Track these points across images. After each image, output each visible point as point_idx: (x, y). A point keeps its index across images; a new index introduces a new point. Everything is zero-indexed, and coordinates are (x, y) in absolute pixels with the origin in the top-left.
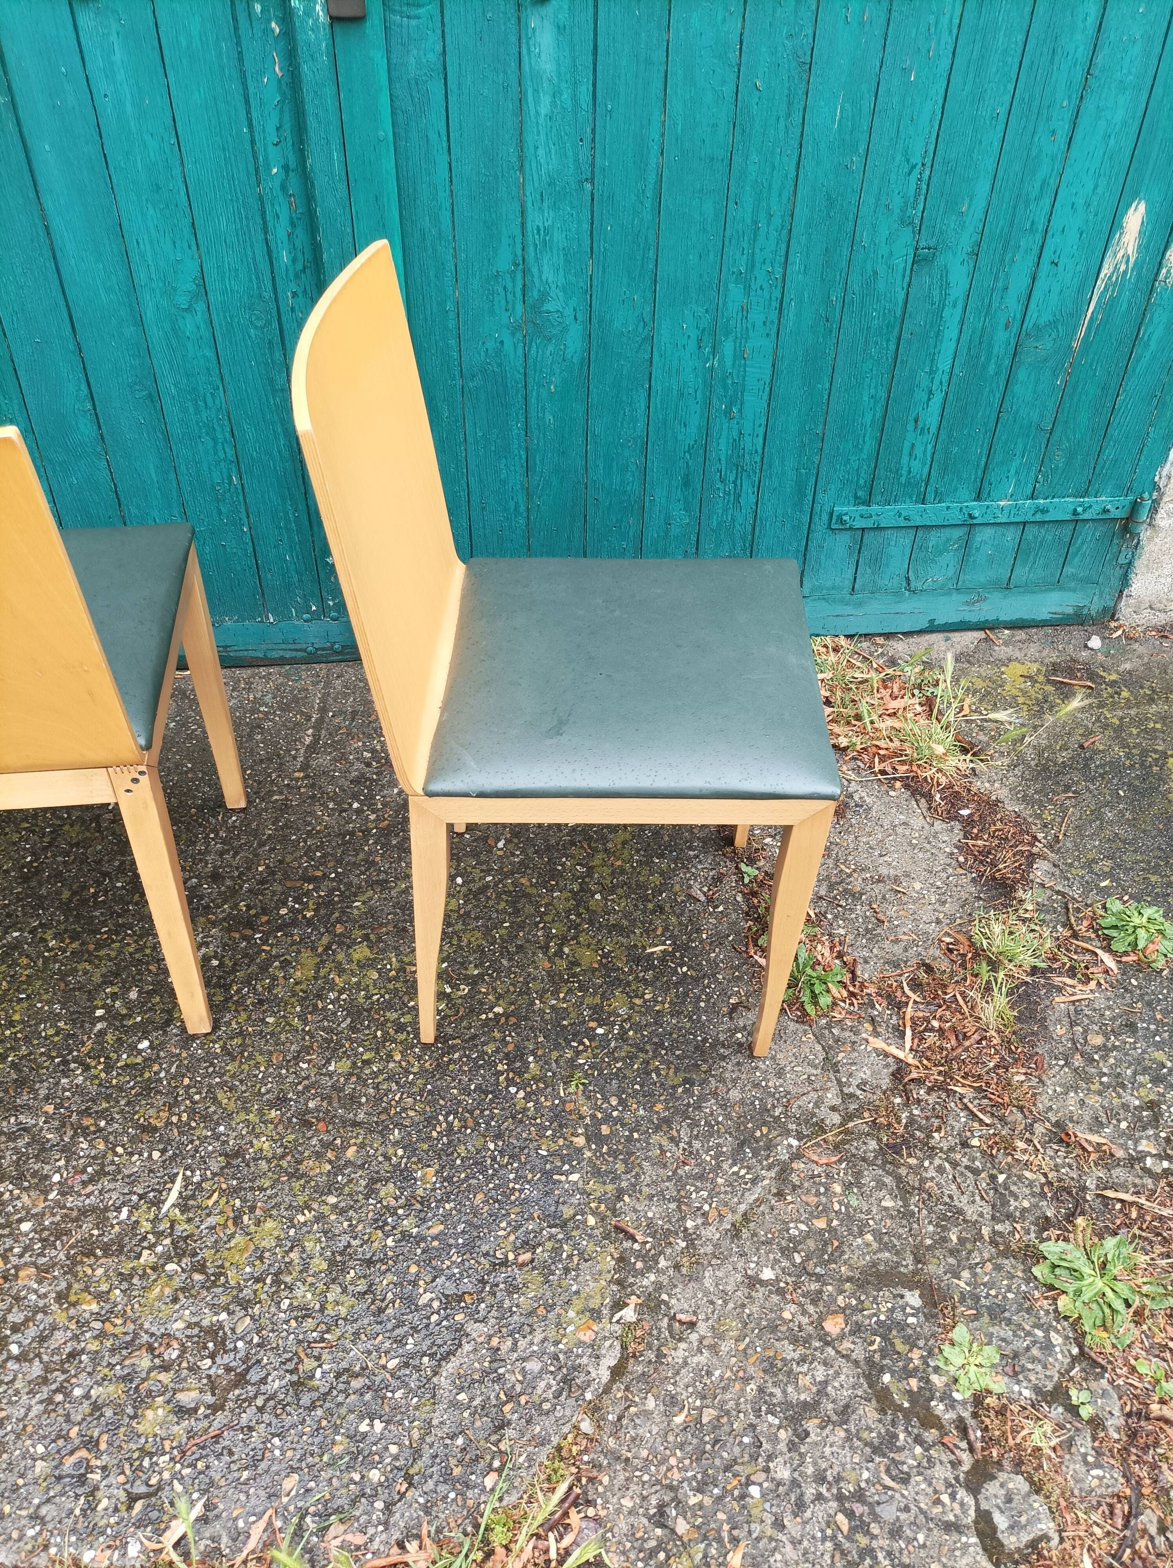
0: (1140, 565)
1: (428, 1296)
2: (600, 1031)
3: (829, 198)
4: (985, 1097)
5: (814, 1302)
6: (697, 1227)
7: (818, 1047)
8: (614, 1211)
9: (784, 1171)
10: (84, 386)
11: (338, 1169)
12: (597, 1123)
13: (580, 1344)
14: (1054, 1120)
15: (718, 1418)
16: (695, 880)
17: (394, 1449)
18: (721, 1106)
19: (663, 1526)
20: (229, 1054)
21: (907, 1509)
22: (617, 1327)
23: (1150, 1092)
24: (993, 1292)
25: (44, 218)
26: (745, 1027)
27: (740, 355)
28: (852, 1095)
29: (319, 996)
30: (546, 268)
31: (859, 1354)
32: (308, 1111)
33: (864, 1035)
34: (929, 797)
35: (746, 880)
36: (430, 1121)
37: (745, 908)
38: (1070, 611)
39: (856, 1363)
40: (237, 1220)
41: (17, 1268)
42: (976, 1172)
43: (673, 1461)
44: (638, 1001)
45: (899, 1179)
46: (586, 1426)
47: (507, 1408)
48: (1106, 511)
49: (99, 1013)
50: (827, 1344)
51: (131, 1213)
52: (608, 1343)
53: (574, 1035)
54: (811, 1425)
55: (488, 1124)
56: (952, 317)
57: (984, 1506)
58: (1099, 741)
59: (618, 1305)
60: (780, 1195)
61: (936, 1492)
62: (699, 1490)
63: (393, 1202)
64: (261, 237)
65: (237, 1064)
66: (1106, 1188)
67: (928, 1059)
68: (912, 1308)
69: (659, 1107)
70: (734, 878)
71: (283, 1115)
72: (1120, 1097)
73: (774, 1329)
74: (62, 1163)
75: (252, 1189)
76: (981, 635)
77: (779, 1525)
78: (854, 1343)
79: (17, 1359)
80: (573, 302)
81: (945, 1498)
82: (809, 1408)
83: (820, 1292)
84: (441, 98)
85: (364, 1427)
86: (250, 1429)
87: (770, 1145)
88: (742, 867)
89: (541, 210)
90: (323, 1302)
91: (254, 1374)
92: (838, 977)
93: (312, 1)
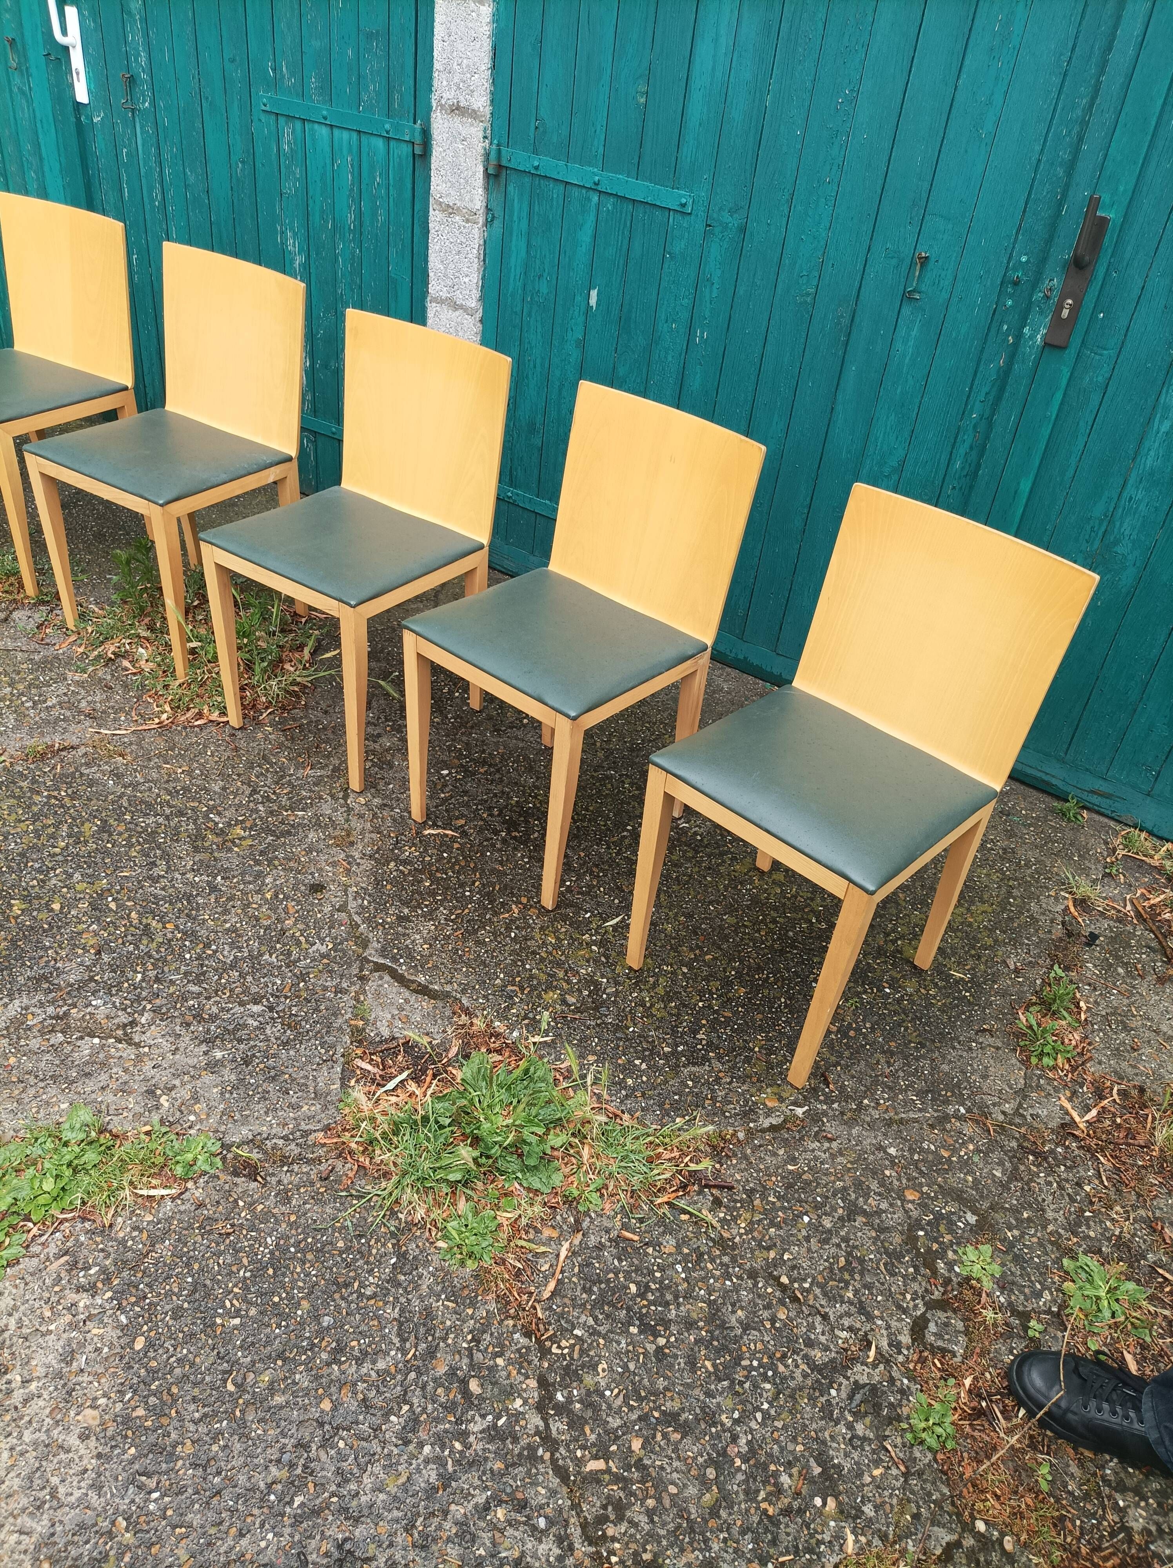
1: (704, 1037)
2: (888, 990)
4: (1118, 1174)
5: (908, 1180)
6: (868, 1106)
7: (1023, 1082)
8: (827, 1069)
9: (946, 1118)
10: (809, 499)
11: (696, 959)
12: (850, 1027)
13: (764, 1104)
14: (1158, 1215)
15: (811, 1181)
16: (1016, 956)
17: (644, 1079)
18: (932, 1067)
19: (749, 1196)
20: (678, 881)
21: (883, 1284)
22: (789, 1113)
24: (1026, 1251)
25: (833, 403)
26: (981, 1043)
28: (1023, 1116)
29: (741, 883)
30: (1125, 525)
31: (915, 1214)
32: (700, 928)
33: (1061, 1095)
35: (1052, 975)
36: (760, 969)
37: (1038, 989)
39: (910, 1217)
41: (531, 906)
42: (1072, 1200)
43: (774, 1179)
44: (923, 991)
45: (1016, 1169)
46: (741, 1135)
47: (707, 1102)
49: (629, 828)
50: (901, 1200)
51: (591, 916)
52: (778, 1114)
53: (871, 983)
54: (860, 1219)
55: (789, 990)
57: (929, 1315)
59: (796, 1103)
60: (932, 1127)
61: (906, 1290)
62: (778, 1198)
63: (714, 990)
64: (949, 449)
65: (679, 887)
66: (1160, 1267)
67: (1094, 1133)
68: (966, 1220)
69: (893, 1044)
70: (1044, 970)
71: (686, 922)
73: (874, 1173)
74: (574, 880)
75: (653, 943)
77: (807, 1239)
78: (916, 1209)
79: (512, 939)
80: (1137, 553)
81: (908, 1297)
82: (864, 1213)
83: (917, 1178)
84: (1097, 403)
85: (637, 1062)
86: (588, 1028)
87: (946, 1102)
88: (1056, 967)
89: (1137, 488)
90: (652, 1005)
91: (603, 1010)
92: (1069, 1055)
93: (1035, 332)
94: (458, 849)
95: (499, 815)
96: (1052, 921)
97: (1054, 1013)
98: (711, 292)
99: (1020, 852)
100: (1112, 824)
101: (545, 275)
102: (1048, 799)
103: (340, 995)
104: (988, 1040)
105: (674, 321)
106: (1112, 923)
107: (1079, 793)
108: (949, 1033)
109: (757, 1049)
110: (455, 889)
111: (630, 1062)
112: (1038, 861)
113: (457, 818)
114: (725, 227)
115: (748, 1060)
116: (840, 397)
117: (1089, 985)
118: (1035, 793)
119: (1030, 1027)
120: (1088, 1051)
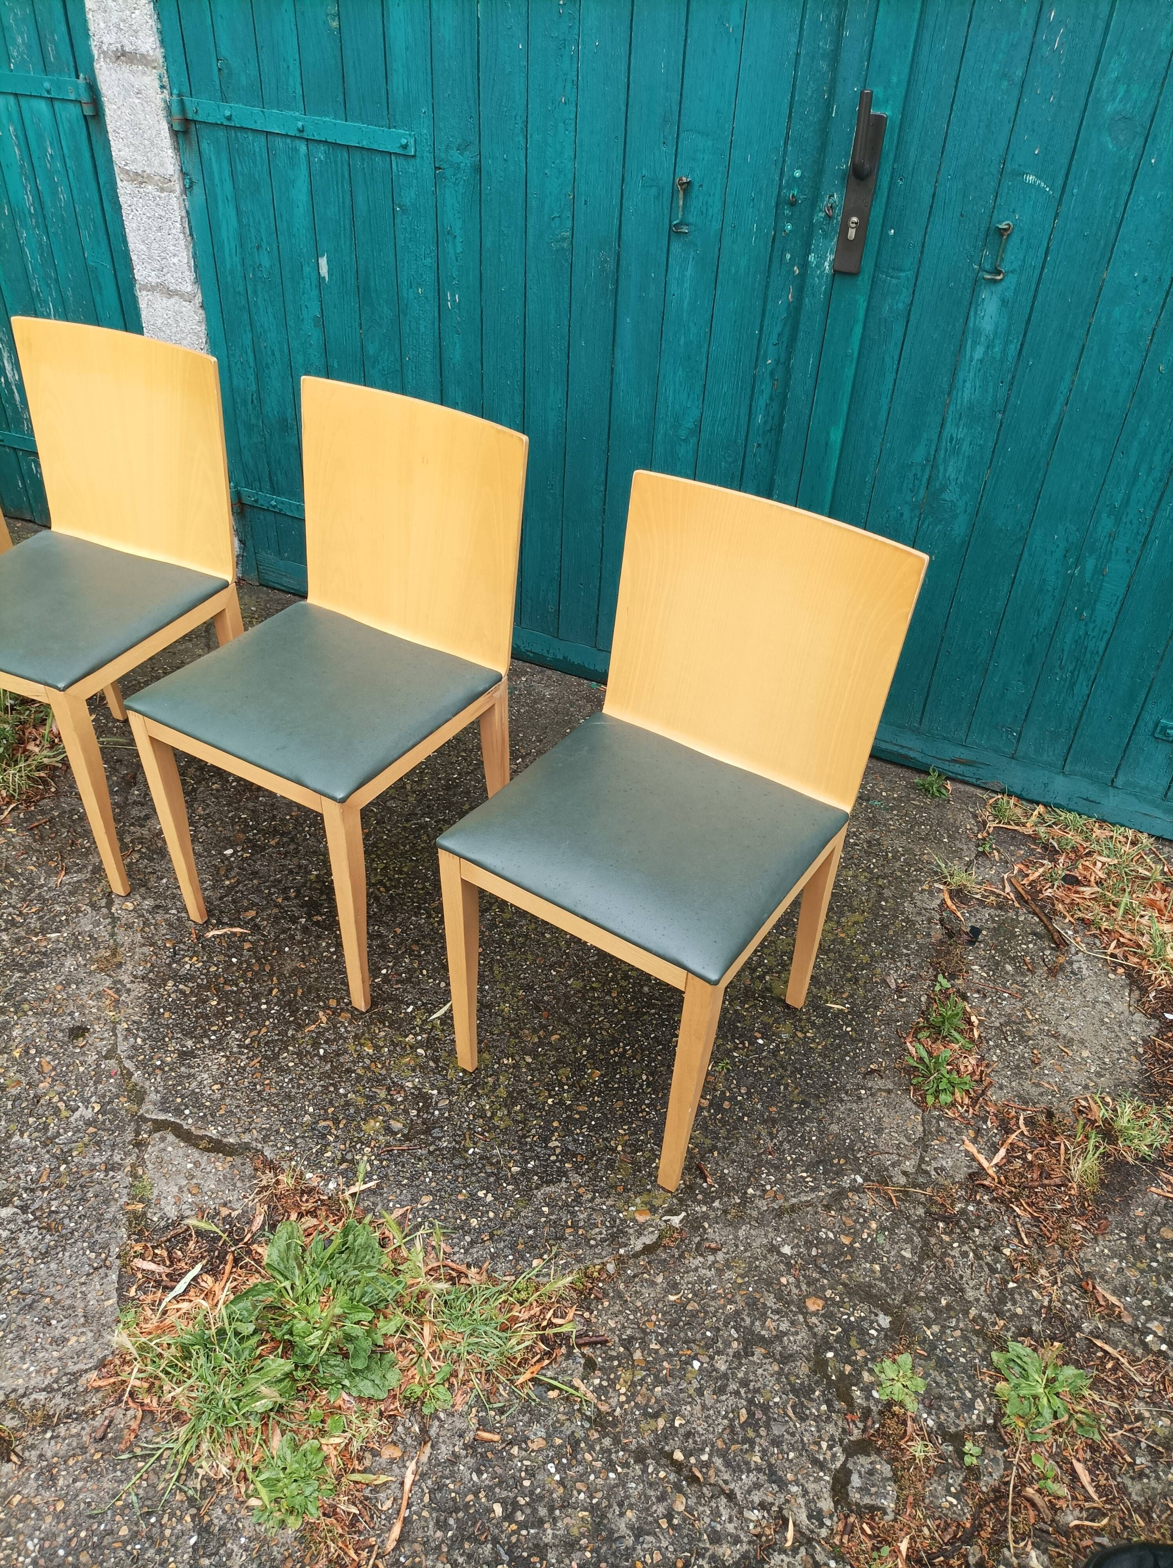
1: (557, 1143)
2: (761, 1041)
4: (1037, 1227)
5: (809, 1284)
6: (754, 1196)
7: (920, 1128)
8: (703, 1157)
9: (841, 1194)
10: (603, 475)
11: (541, 1044)
12: (723, 1097)
13: (634, 1220)
14: (1086, 1270)
15: (698, 1311)
16: (896, 971)
17: (491, 1215)
18: (819, 1131)
19: (627, 1349)
20: (513, 945)
21: (793, 1435)
22: (663, 1224)
24: (949, 1350)
25: (612, 363)
26: (870, 1089)
27: (1099, 572)
28: (927, 1172)
30: (950, 468)
31: (820, 1329)
32: (542, 1001)
33: (964, 1137)
34: (1144, 991)
35: (937, 988)
36: (614, 1042)
37: (924, 1008)
39: (815, 1335)
41: (342, 1010)
42: (993, 1271)
43: (654, 1318)
44: (799, 1034)
45: (926, 1243)
46: (611, 1268)
47: (568, 1231)
50: (802, 1313)
51: (413, 1010)
52: (651, 1229)
53: (741, 1036)
54: (759, 1351)
55: (650, 1062)
57: (850, 1465)
59: (671, 1212)
60: (828, 1208)
61: (820, 1437)
62: (661, 1343)
63: (564, 1080)
64: (748, 402)
65: (514, 953)
66: (1097, 1337)
67: (1006, 1178)
68: (879, 1325)
69: (773, 1109)
70: (928, 982)
71: (526, 996)
72: (1159, 1282)
73: (769, 1284)
74: (391, 964)
75: (486, 1030)
77: (700, 1392)
78: (821, 1322)
79: (321, 1058)
80: (966, 498)
81: (824, 1445)
82: (763, 1341)
83: (818, 1280)
84: (900, 334)
85: (481, 1194)
86: (420, 1160)
87: (840, 1173)
88: (940, 977)
89: (958, 426)
90: (494, 1114)
91: (436, 1132)
92: (967, 1087)
93: (822, 258)
94: (249, 950)
95: (296, 897)
96: (930, 921)
97: (944, 1037)
98: (455, 246)
99: (886, 842)
100: (978, 792)
101: (264, 245)
102: (907, 774)
103: (111, 1173)
104: (877, 1083)
105: (419, 285)
106: (993, 912)
107: (940, 764)
108: (835, 1083)
109: (620, 1148)
110: (249, 1004)
111: (472, 1195)
112: (907, 851)
113: (246, 910)
114: (457, 168)
115: (610, 1165)
116: (618, 355)
117: (978, 992)
118: (893, 769)
119: (921, 1059)
120: (988, 1075)
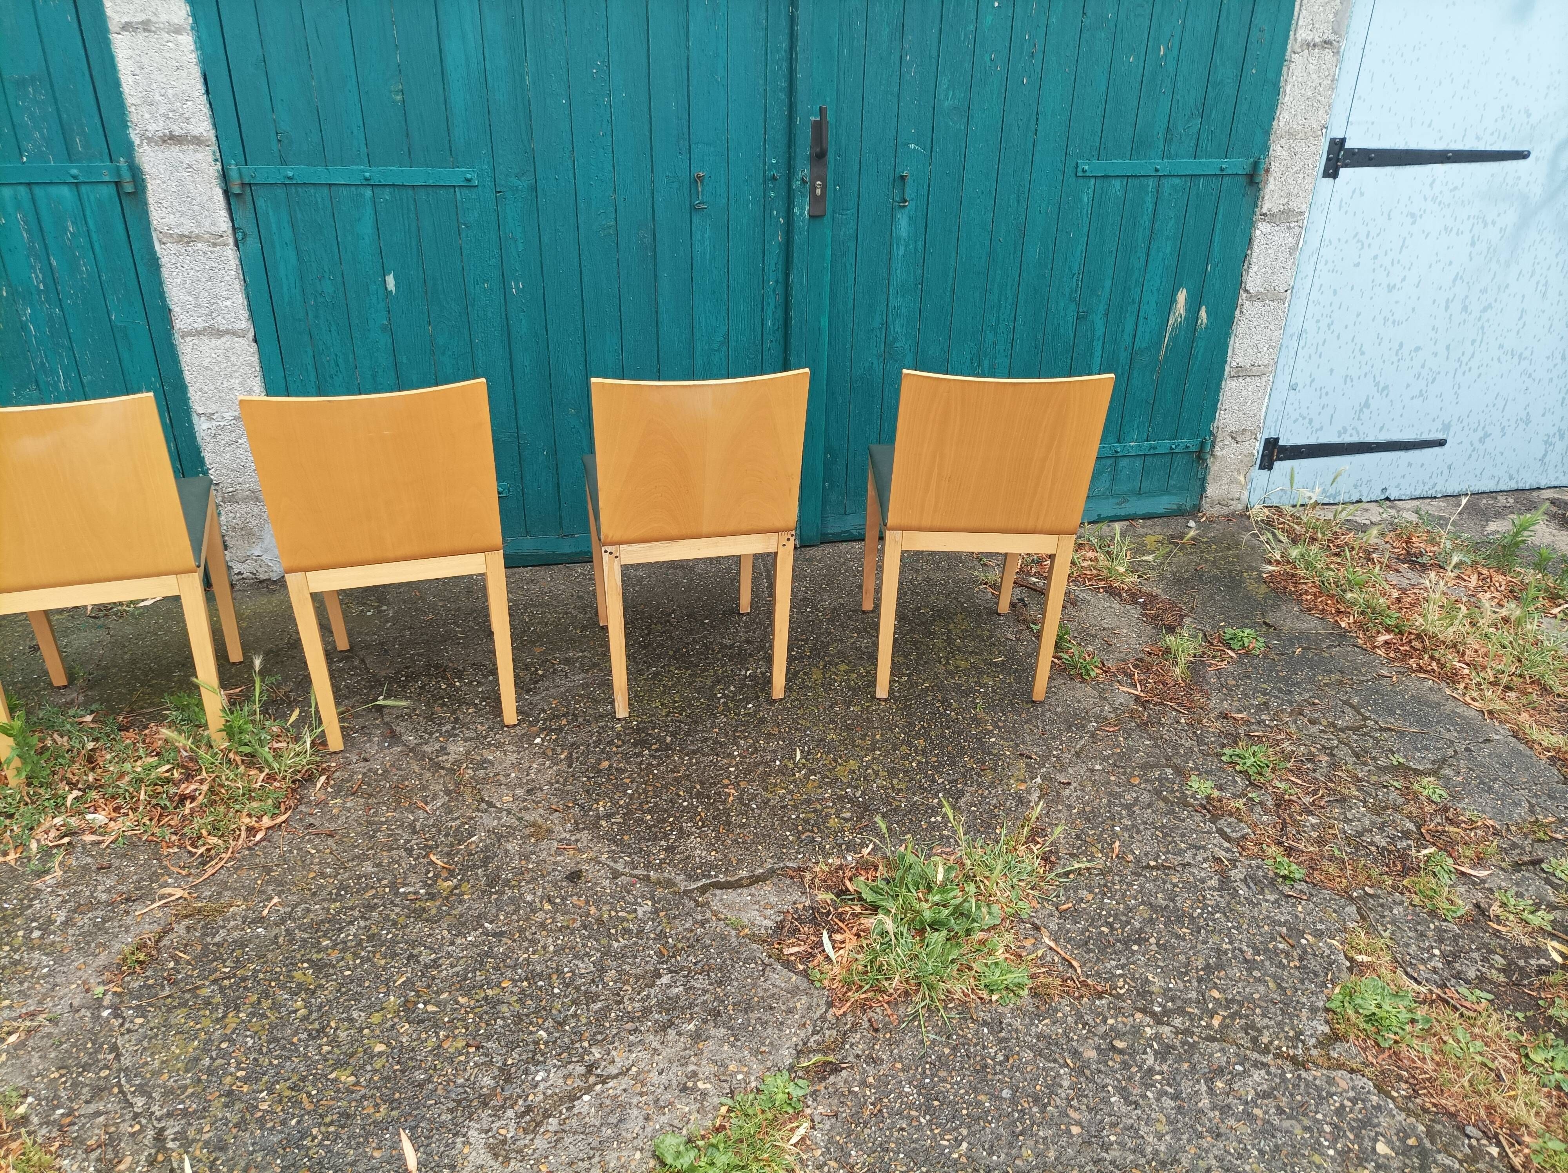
0: (1210, 478)
1: (941, 780)
2: (982, 690)
3: (1035, 289)
4: (1183, 705)
5: (1123, 775)
6: (1059, 754)
8: (1018, 750)
9: (1093, 734)
11: (874, 743)
12: (996, 722)
13: (1020, 790)
14: (1218, 711)
15: (1093, 810)
18: (1054, 714)
21: (1186, 829)
22: (1035, 785)
23: (1262, 699)
24: (1205, 767)
25: (656, 307)
28: (1117, 708)
29: (831, 685)
30: (897, 326)
31: (1149, 788)
32: (849, 725)
33: (1116, 687)
34: (1120, 596)
35: (1035, 631)
36: (912, 725)
38: (1175, 507)
39: (1149, 791)
40: (835, 761)
41: (737, 782)
43: (1077, 822)
44: (996, 679)
45: (1150, 735)
47: (996, 811)
48: (1187, 447)
49: (719, 696)
50: (1135, 786)
51: (781, 762)
52: (1032, 789)
53: (970, 692)
54: (1135, 809)
55: (941, 724)
56: (1098, 345)
57: (1219, 826)
58: (1205, 567)
59: (1033, 778)
60: (1095, 742)
61: (1197, 823)
62: (1092, 830)
63: (908, 752)
64: (760, 314)
65: (802, 711)
67: (1151, 694)
68: (1170, 773)
69: (1023, 716)
70: (1027, 631)
71: (836, 726)
72: (1248, 701)
73: (1108, 783)
74: (735, 748)
75: (836, 751)
76: (1127, 523)
77: (1131, 837)
78: (1146, 785)
79: (758, 809)
80: (909, 343)
81: (1201, 825)
82: (1133, 804)
83: (1125, 771)
84: (854, 250)
85: (933, 819)
87: (1083, 726)
88: (1031, 626)
89: (897, 298)
91: (873, 807)
92: (1095, 665)
93: (803, 209)
95: (624, 743)
98: (516, 247)
99: (934, 578)
104: (1055, 683)
105: (485, 281)
106: (1019, 589)
109: (975, 766)
110: (673, 807)
112: (947, 577)
114: (515, 190)
116: (660, 300)
119: (1064, 662)
